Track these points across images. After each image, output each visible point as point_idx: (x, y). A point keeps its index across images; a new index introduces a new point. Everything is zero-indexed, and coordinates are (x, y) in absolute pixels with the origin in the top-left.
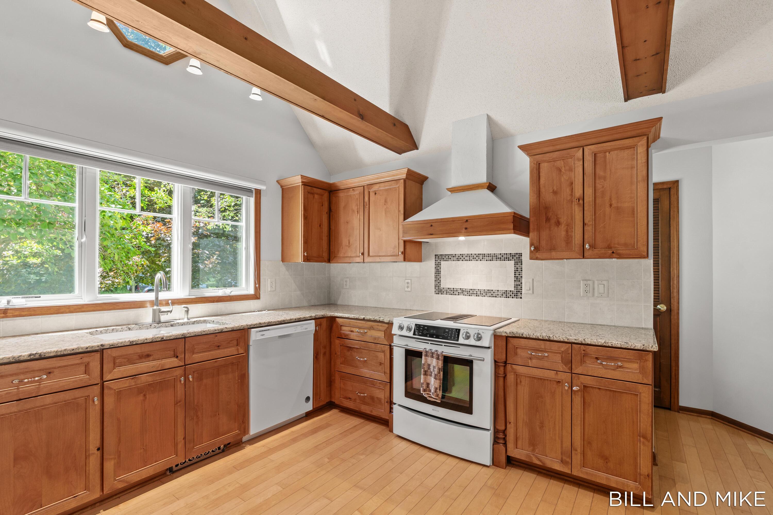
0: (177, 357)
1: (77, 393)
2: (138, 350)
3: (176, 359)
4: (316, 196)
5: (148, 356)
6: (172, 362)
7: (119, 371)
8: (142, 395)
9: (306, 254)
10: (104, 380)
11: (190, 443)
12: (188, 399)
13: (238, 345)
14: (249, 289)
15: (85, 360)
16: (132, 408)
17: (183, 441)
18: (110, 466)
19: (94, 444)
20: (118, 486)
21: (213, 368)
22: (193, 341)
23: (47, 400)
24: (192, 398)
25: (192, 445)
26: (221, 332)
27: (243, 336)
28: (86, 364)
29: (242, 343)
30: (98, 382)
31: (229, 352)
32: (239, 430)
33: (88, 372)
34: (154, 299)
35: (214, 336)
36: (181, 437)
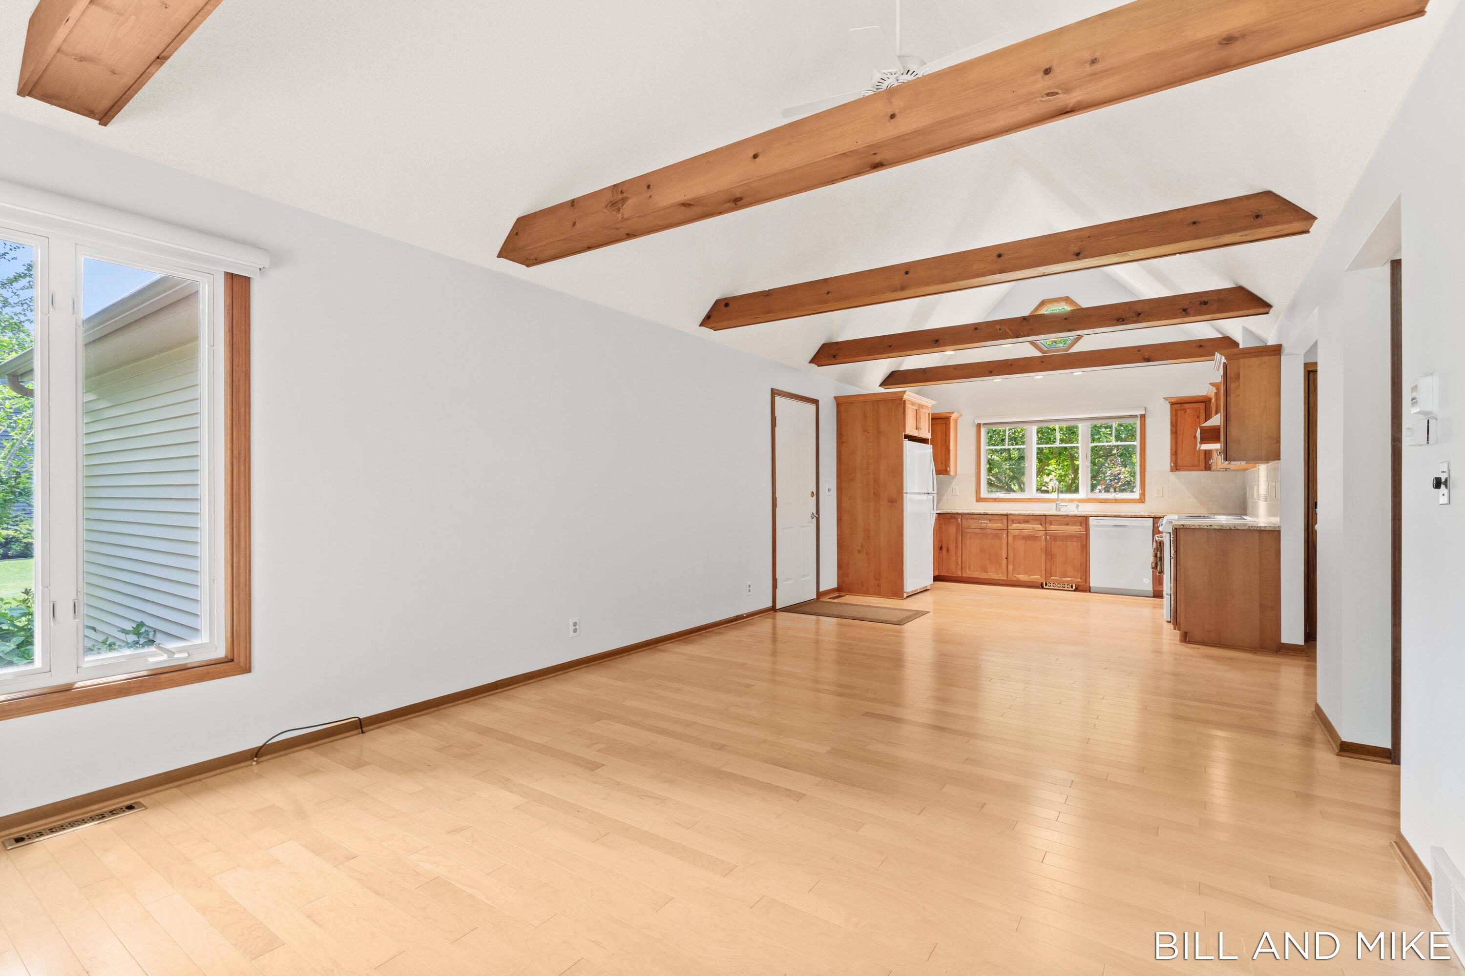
0: (1041, 525)
1: (999, 532)
2: (1022, 517)
4: (1188, 411)
5: (1027, 522)
6: (1039, 527)
7: (1015, 526)
8: (1024, 540)
9: (1172, 465)
10: (1009, 528)
11: (1048, 573)
12: (1047, 550)
13: (1081, 526)
14: (1136, 495)
15: (1002, 518)
16: (1020, 545)
17: (1044, 571)
18: (1010, 567)
19: (1004, 555)
20: (1014, 579)
21: (1064, 536)
22: (1051, 518)
23: (990, 531)
24: (1050, 550)
25: (1049, 575)
26: (1067, 516)
27: (1084, 520)
28: (1002, 520)
29: (1084, 525)
30: (1006, 528)
31: (1076, 529)
32: (1081, 579)
33: (1002, 523)
34: (1056, 498)
35: (1064, 517)
36: (1043, 569)
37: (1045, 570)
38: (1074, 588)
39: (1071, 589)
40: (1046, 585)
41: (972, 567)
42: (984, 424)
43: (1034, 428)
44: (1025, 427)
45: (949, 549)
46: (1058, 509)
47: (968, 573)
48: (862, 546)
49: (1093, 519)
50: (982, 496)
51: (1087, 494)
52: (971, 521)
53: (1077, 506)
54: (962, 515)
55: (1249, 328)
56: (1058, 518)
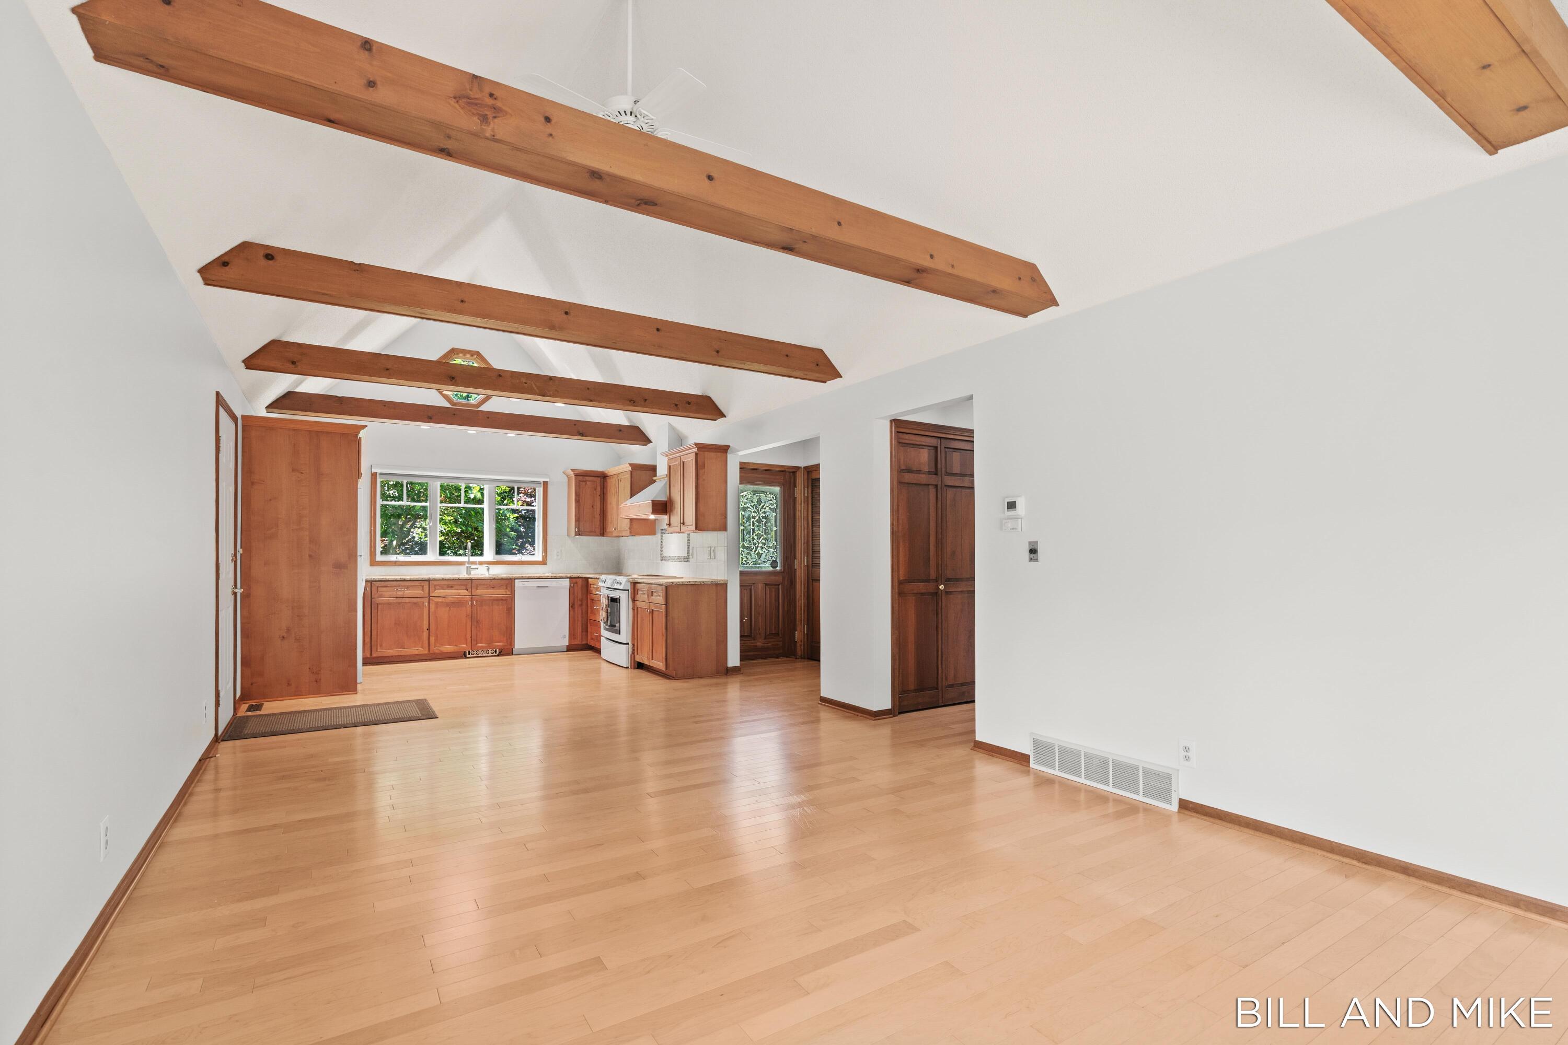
0: (467, 590)
1: (419, 600)
2: (445, 582)
4: (587, 484)
5: (452, 587)
6: (464, 592)
7: (438, 592)
8: (449, 607)
9: (577, 530)
10: (431, 595)
11: (474, 642)
12: (473, 616)
13: (507, 588)
14: (538, 556)
15: (423, 584)
16: (443, 613)
17: (470, 639)
18: (432, 639)
19: (425, 627)
20: (437, 651)
21: (490, 600)
22: (477, 582)
23: (407, 600)
24: (476, 616)
25: (475, 642)
26: (494, 579)
27: (509, 583)
28: (423, 586)
29: (509, 588)
30: (428, 595)
31: (501, 592)
32: (507, 642)
33: (423, 590)
35: (490, 581)
36: (469, 636)
37: (471, 637)
38: (498, 652)
39: (494, 654)
40: (469, 654)
41: (384, 645)
42: (381, 474)
44: (429, 481)
46: (469, 573)
47: (379, 652)
48: (288, 630)
49: (519, 582)
50: (377, 560)
51: (493, 557)
52: (385, 589)
53: (488, 569)
54: (372, 581)
55: (674, 425)
56: (484, 582)
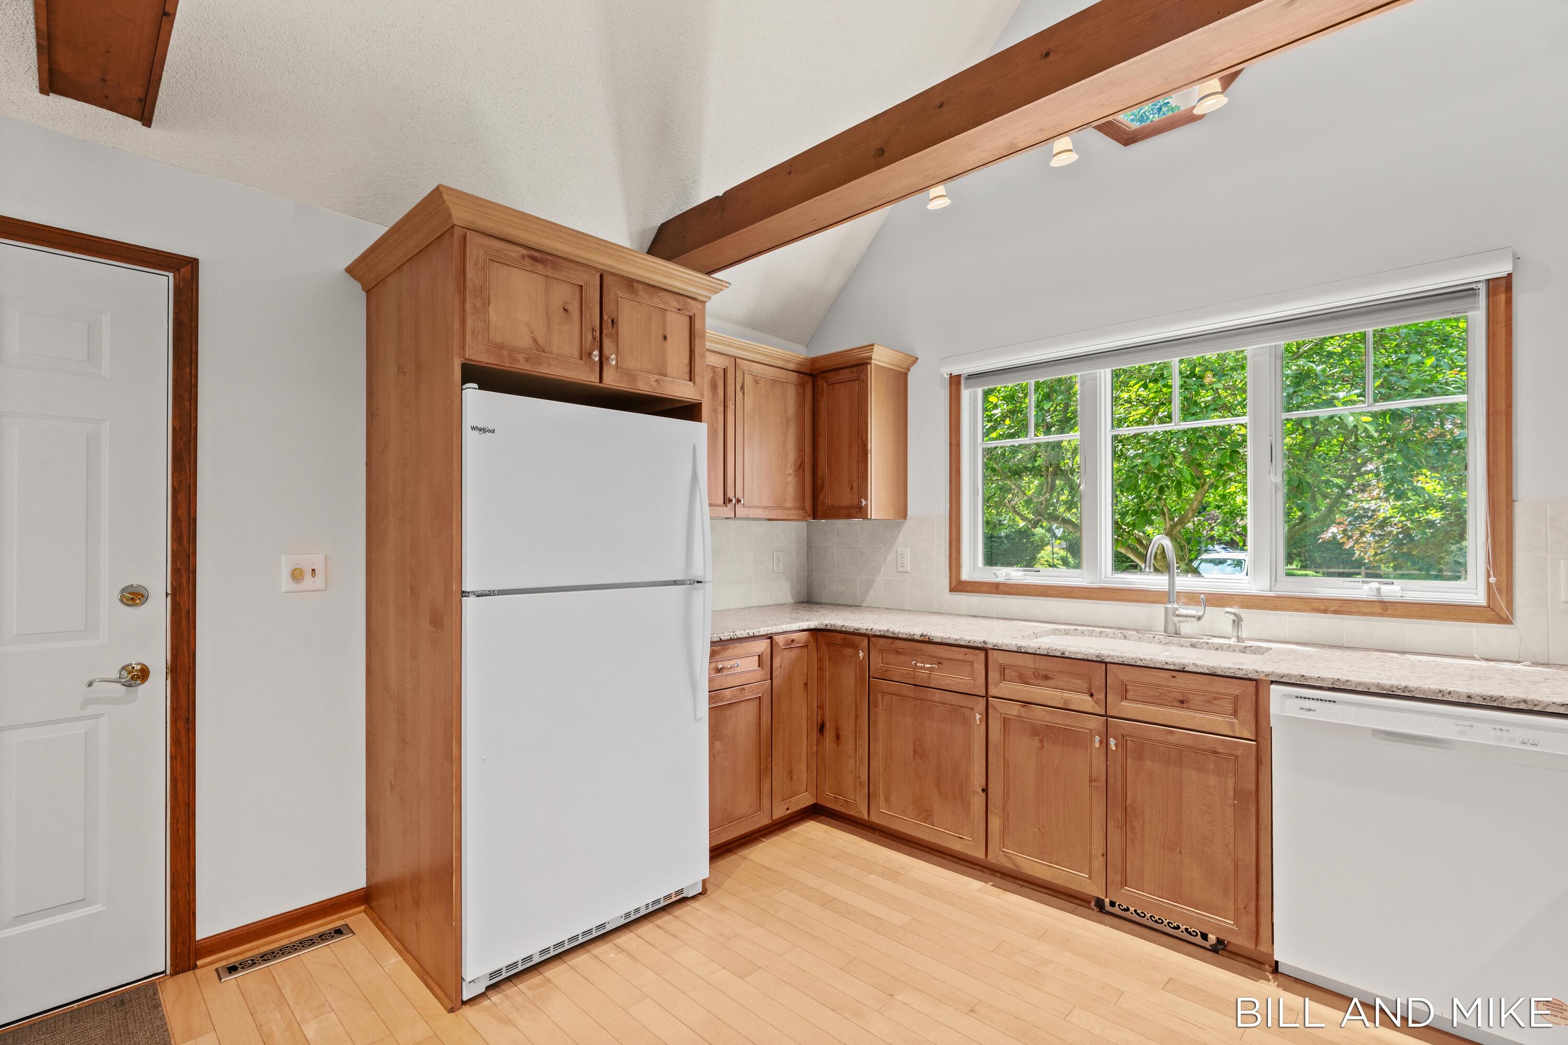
0: (1092, 695)
1: (963, 701)
2: (1028, 661)
3: (1089, 698)
5: (1046, 677)
6: (1083, 701)
7: (1008, 688)
8: (1037, 738)
10: (990, 693)
11: (1116, 874)
12: (1110, 780)
13: (1235, 714)
14: (1469, 590)
15: (970, 657)
16: (1025, 752)
17: (1101, 860)
18: (995, 823)
19: (978, 781)
20: (1011, 862)
21: (1175, 746)
22: (1125, 675)
23: (942, 697)
24: (1119, 786)
25: (1119, 878)
26: (1183, 671)
27: (1248, 693)
28: (972, 663)
29: (1247, 712)
30: (984, 694)
31: (1216, 722)
32: (1235, 920)
33: (972, 675)
34: (1166, 588)
35: (1168, 674)
36: (1098, 849)
37: (1105, 855)
38: (1211, 945)
39: (1201, 947)
41: (893, 798)
42: (971, 376)
43: (1105, 375)
44: (1077, 374)
45: (841, 733)
47: (882, 815)
49: (1289, 695)
50: (965, 576)
51: (1274, 579)
52: (892, 658)
53: (1235, 629)
54: (870, 637)
56: (1146, 676)
